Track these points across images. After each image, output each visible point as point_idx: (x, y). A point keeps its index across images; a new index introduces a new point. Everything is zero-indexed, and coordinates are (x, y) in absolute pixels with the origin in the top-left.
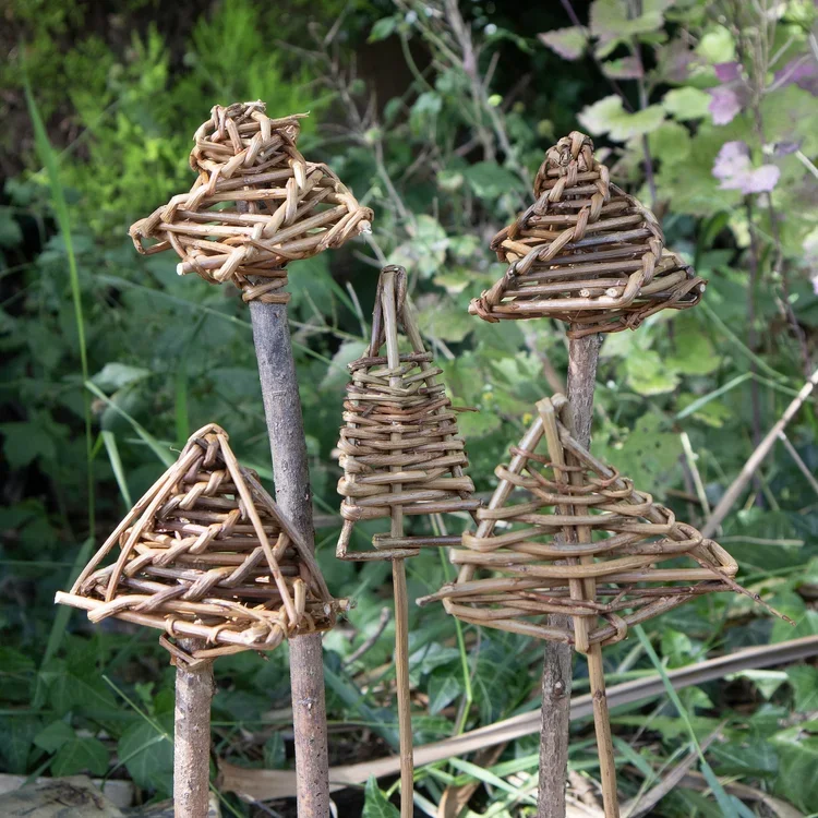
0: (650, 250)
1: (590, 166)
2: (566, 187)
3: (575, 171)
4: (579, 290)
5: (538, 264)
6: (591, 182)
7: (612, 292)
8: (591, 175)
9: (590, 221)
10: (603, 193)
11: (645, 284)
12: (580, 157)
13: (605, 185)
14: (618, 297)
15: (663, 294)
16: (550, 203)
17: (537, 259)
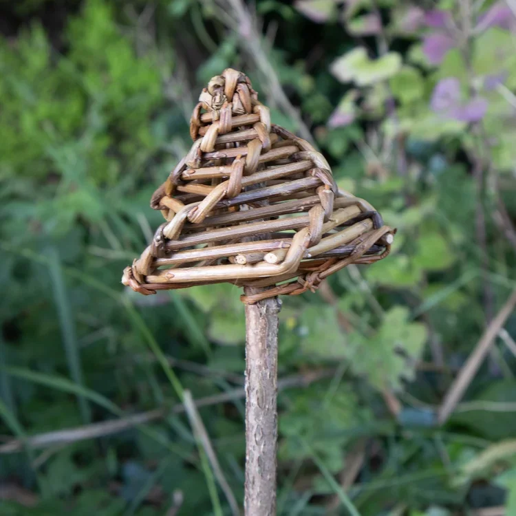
0: (319, 202)
1: (249, 108)
2: (219, 134)
3: (229, 115)
4: (235, 256)
5: (188, 228)
6: (250, 126)
7: (271, 258)
8: (249, 118)
9: (246, 173)
10: (262, 138)
11: (312, 244)
12: (236, 98)
13: (264, 129)
14: (279, 263)
15: (342, 250)
16: (203, 154)
17: (187, 222)
